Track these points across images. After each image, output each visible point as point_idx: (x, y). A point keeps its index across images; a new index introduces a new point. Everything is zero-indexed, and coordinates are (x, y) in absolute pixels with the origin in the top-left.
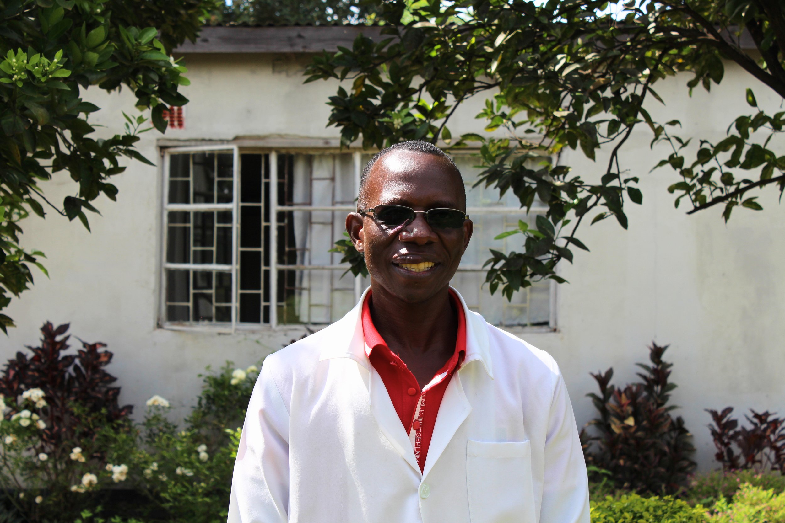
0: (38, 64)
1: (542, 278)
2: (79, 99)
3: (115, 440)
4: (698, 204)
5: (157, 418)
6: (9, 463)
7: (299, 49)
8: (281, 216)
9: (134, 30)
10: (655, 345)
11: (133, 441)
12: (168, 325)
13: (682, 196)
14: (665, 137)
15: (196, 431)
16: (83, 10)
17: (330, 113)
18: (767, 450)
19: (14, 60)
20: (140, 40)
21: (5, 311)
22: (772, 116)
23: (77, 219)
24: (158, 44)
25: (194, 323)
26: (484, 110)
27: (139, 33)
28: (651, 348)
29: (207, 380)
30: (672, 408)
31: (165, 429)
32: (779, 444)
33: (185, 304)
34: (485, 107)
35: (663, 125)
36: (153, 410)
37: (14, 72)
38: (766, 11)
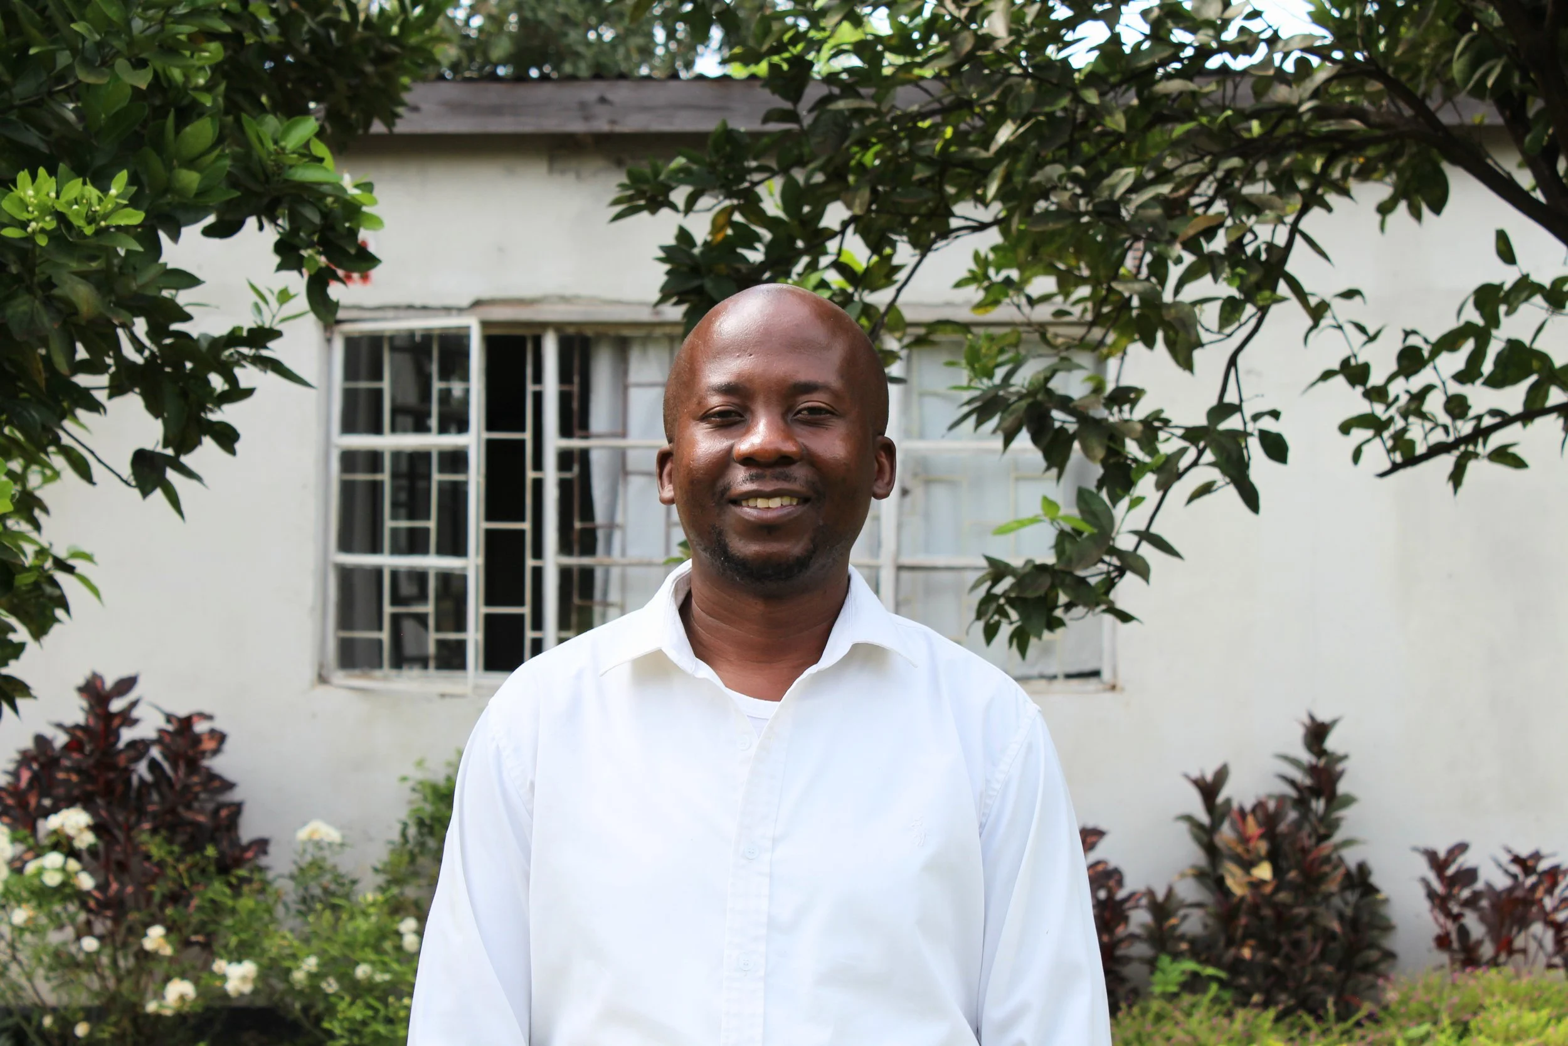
0: (79, 201)
1: (1087, 613)
2: (161, 264)
3: (233, 911)
4: (1398, 457)
5: (318, 866)
6: (21, 956)
7: (602, 125)
8: (565, 459)
9: (271, 123)
10: (1312, 718)
11: (269, 911)
12: (340, 677)
13: (1368, 441)
14: (1334, 323)
15: (395, 890)
16: (170, 80)
17: (663, 279)
18: (1537, 928)
19: (31, 192)
20: (283, 144)
21: (13, 669)
22: (1547, 284)
23: (158, 494)
24: (320, 149)
25: (394, 673)
26: (971, 271)
27: (281, 129)
28: (1304, 725)
29: (419, 787)
30: (1348, 843)
31: (333, 887)
32: (1561, 917)
33: (374, 635)
34: (973, 267)
35: (1328, 299)
36: (310, 849)
37: (30, 217)
38: (1532, 76)
